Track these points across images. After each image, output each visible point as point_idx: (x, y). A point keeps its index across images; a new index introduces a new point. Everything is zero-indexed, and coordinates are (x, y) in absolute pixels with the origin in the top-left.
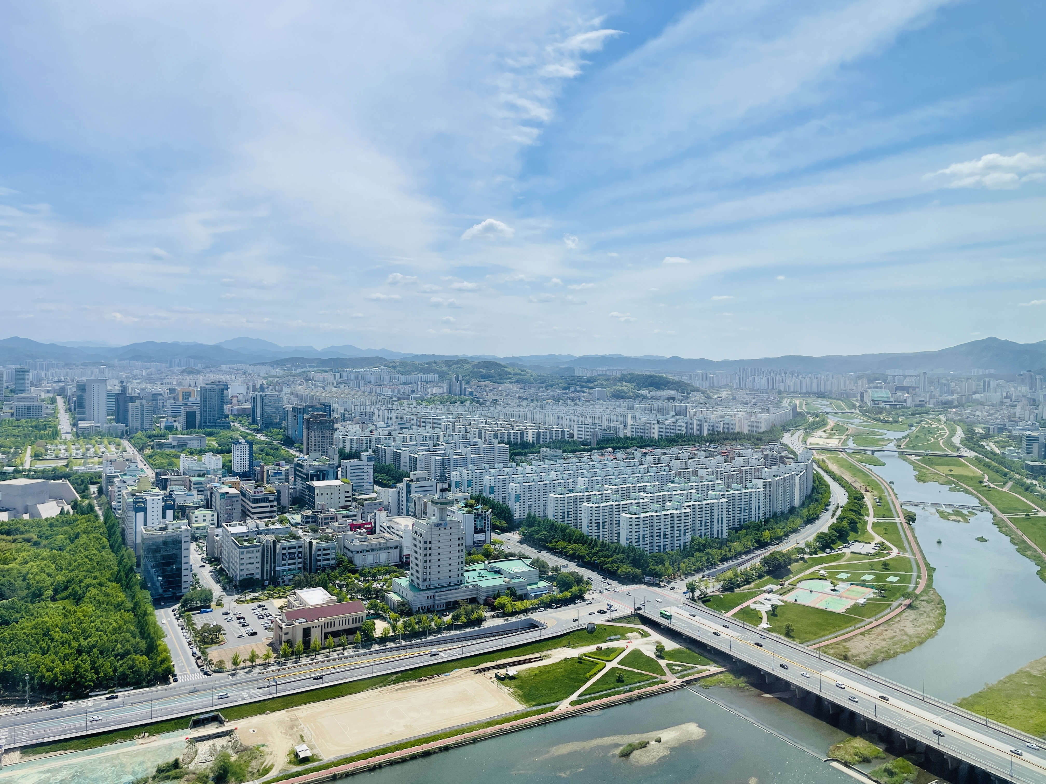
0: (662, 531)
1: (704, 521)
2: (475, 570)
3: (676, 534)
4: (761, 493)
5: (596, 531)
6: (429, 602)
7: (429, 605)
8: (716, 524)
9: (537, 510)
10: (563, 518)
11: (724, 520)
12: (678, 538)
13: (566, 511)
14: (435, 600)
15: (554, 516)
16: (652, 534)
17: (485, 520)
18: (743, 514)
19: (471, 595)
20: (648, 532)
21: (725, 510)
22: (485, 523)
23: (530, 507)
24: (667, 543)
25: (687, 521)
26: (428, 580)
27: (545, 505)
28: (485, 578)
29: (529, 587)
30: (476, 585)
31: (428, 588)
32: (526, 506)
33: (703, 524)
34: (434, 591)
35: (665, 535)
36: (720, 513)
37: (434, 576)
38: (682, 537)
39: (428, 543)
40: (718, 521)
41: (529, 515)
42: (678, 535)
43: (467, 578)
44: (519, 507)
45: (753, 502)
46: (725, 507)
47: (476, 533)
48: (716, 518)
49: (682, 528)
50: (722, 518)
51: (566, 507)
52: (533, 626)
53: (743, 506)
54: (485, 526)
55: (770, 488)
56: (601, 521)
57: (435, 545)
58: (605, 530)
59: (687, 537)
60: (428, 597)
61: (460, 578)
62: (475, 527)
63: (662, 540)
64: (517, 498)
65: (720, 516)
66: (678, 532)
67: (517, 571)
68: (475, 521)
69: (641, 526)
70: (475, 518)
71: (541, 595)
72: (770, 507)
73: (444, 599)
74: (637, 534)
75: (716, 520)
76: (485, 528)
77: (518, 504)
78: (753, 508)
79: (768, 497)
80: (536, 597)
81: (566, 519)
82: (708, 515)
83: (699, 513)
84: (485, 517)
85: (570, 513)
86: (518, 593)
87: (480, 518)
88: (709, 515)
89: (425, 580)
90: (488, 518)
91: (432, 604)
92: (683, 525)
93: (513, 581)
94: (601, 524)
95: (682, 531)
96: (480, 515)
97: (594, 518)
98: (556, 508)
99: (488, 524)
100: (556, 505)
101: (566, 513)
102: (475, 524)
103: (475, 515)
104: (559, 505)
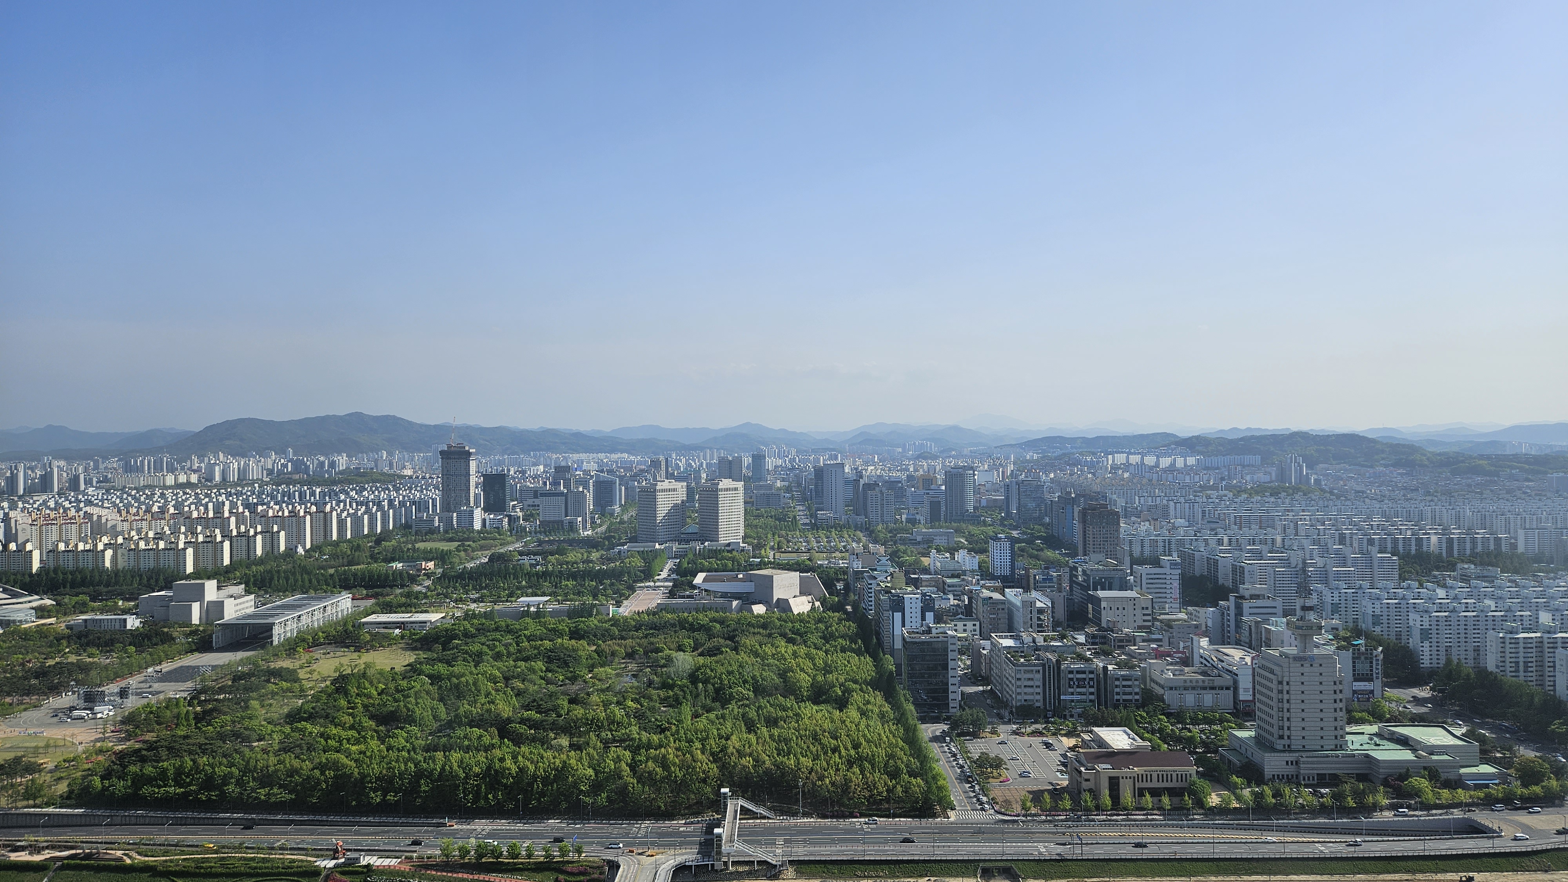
2: (1363, 733)
6: (1291, 770)
7: (1290, 774)
9: (1462, 657)
10: (1517, 671)
13: (1521, 660)
14: (1299, 768)
15: (1497, 667)
17: (1371, 662)
19: (1357, 769)
22: (1371, 667)
23: (1448, 649)
26: (1286, 737)
27: (1477, 650)
28: (1381, 747)
29: (1463, 771)
30: (1367, 756)
31: (1288, 749)
32: (1443, 649)
34: (1297, 755)
37: (1296, 733)
39: (1285, 683)
41: (1449, 661)
43: (1350, 744)
44: (1429, 649)
47: (1356, 680)
51: (1521, 655)
52: (1475, 830)
54: (1371, 670)
57: (1295, 688)
60: (1287, 762)
61: (1338, 742)
62: (1354, 671)
64: (1425, 634)
67: (1439, 743)
68: (1354, 662)
70: (1353, 658)
71: (1487, 786)
73: (1313, 769)
76: (1372, 675)
77: (1426, 644)
80: (1477, 787)
81: (1522, 674)
84: (1372, 658)
85: (1530, 665)
86: (1443, 776)
87: (1363, 658)
89: (1281, 737)
90: (1377, 660)
91: (1295, 774)
93: (1435, 757)
96: (1363, 654)
98: (1503, 655)
99: (1378, 669)
100: (1503, 650)
101: (1521, 664)
102: (1354, 666)
103: (1354, 654)
104: (1508, 650)
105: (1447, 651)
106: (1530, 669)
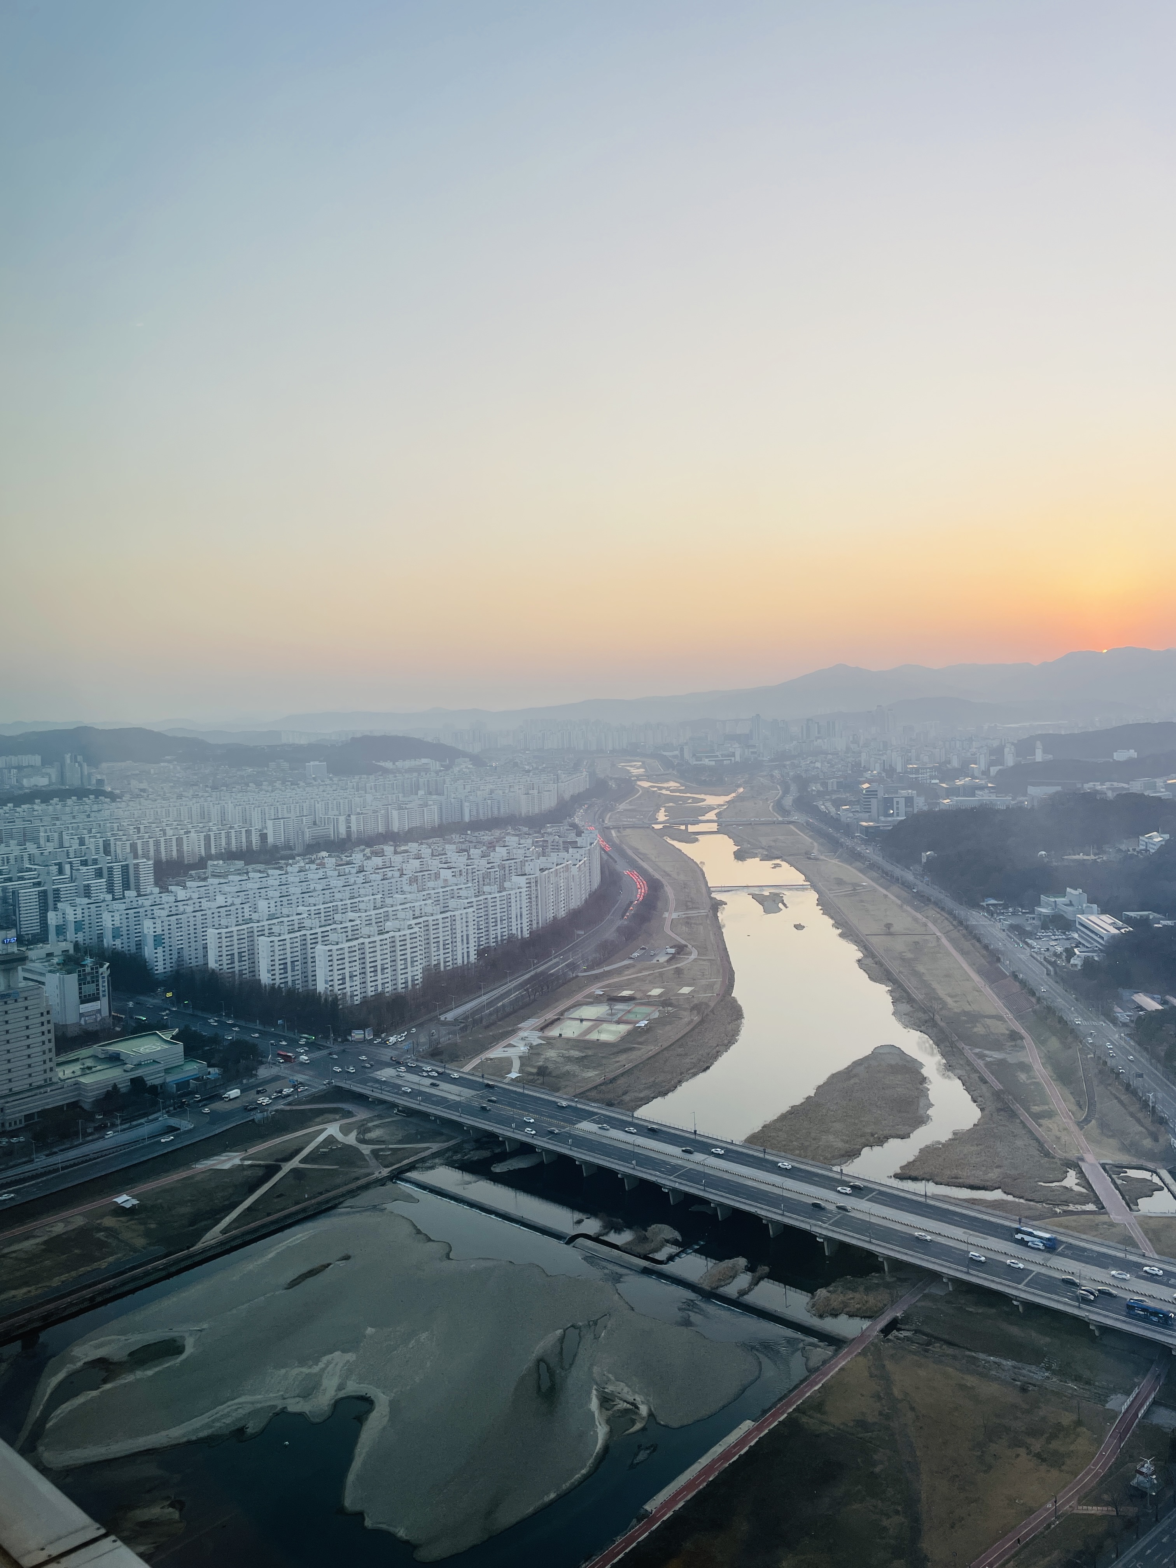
0: (379, 963)
1: (441, 943)
3: (400, 965)
4: (524, 894)
5: (282, 976)
8: (459, 944)
9: (193, 956)
10: (232, 963)
11: (471, 937)
12: (403, 971)
13: (236, 952)
15: (216, 962)
16: (363, 971)
17: (98, 981)
18: (499, 927)
19: (68, 1099)
20: (357, 967)
21: (471, 924)
22: (97, 985)
24: (386, 980)
25: (415, 945)
27: (205, 947)
28: (93, 1070)
30: (76, 1083)
32: (175, 952)
33: (441, 947)
35: (383, 969)
36: (465, 928)
38: (409, 969)
40: (462, 940)
41: (181, 963)
42: (403, 967)
43: (62, 1074)
44: (162, 954)
45: (513, 908)
46: (470, 920)
47: (82, 1002)
48: (459, 935)
49: (408, 956)
50: (467, 935)
51: (236, 946)
53: (499, 915)
54: (98, 989)
55: (536, 886)
56: (289, 961)
58: (296, 973)
59: (416, 968)
61: (49, 1075)
62: (80, 993)
63: (380, 976)
64: (158, 940)
65: (465, 933)
66: (403, 962)
67: (149, 1052)
68: (80, 984)
69: (347, 960)
70: (79, 980)
72: (537, 912)
74: (340, 972)
75: (459, 939)
76: (98, 994)
77: (160, 950)
78: (514, 916)
79: (534, 899)
81: (236, 964)
82: (447, 933)
83: (435, 931)
84: (97, 977)
85: (243, 954)
86: (149, 1084)
87: (89, 978)
88: (450, 932)
90: (104, 977)
92: (409, 951)
93: (141, 1067)
94: (289, 965)
95: (409, 960)
96: (89, 974)
97: (277, 958)
98: (220, 949)
99: (104, 985)
100: (220, 945)
101: (236, 956)
102: (80, 989)
103: (79, 976)
104: (224, 944)
105: (179, 953)
106: (243, 959)
